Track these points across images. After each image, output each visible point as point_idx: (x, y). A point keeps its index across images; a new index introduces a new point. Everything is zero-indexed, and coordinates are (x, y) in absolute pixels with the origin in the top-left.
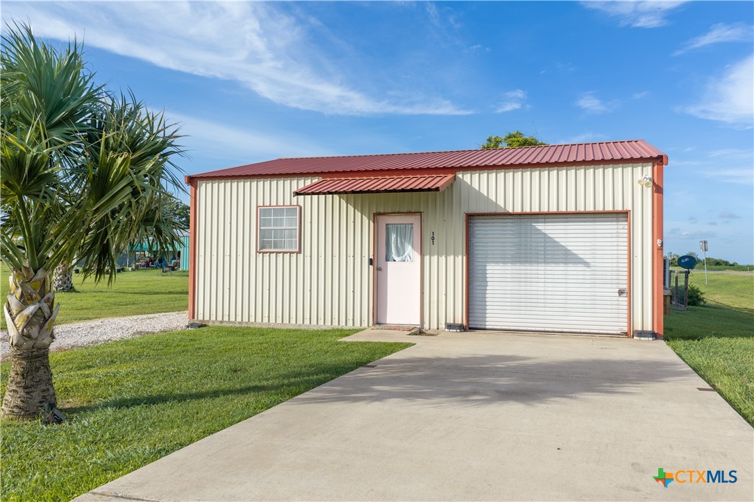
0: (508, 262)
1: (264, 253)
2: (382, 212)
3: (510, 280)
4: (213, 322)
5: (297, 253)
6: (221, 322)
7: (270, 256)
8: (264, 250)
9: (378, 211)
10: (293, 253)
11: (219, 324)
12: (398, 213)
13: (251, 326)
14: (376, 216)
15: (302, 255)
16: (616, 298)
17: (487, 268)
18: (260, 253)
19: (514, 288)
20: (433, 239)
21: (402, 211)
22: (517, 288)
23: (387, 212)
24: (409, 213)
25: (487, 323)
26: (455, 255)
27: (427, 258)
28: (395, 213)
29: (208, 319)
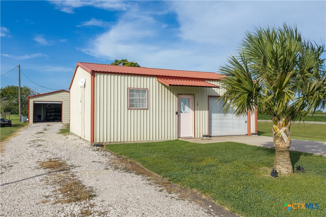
0: (218, 113)
1: (131, 109)
2: (180, 93)
3: (218, 119)
4: (105, 143)
5: (147, 109)
6: (110, 142)
7: (134, 111)
8: (131, 108)
9: (179, 93)
10: (145, 109)
11: (109, 144)
12: (186, 94)
13: (126, 143)
14: (178, 95)
15: (149, 110)
16: (244, 124)
17: (212, 115)
18: (129, 109)
19: (219, 122)
20: (198, 104)
21: (187, 93)
22: (220, 122)
23: (182, 93)
24: (190, 94)
25: (212, 134)
26: (205, 110)
27: (196, 111)
28: (185, 94)
29: (102, 142)
